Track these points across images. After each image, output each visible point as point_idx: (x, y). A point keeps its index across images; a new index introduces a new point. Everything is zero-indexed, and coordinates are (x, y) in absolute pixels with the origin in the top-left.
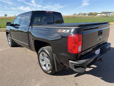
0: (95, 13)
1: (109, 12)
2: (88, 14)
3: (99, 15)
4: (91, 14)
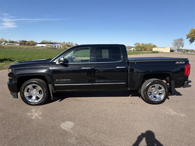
1: (53, 42)
2: (19, 42)
4: (23, 43)
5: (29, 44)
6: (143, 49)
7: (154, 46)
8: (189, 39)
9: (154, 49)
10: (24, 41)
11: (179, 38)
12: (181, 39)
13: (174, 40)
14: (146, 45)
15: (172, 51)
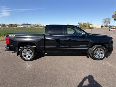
0: (15, 24)
2: (8, 25)
3: (20, 26)
4: (11, 25)
5: (14, 26)
6: (84, 26)
7: (91, 24)
8: (114, 18)
9: (91, 26)
10: (11, 24)
11: (107, 18)
12: (108, 19)
13: (104, 19)
14: (86, 23)
15: (102, 27)
